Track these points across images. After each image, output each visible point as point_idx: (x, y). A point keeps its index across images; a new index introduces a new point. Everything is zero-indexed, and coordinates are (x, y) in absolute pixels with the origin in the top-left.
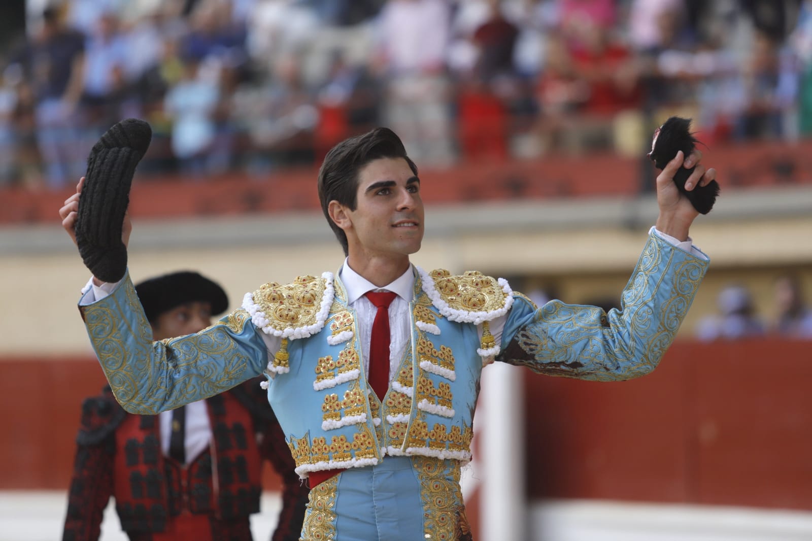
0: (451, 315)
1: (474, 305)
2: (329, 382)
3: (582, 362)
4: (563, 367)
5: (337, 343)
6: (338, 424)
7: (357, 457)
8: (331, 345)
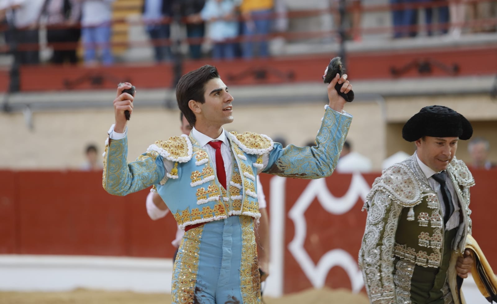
0: (248, 151)
1: (257, 146)
2: (200, 182)
3: (306, 174)
4: (296, 175)
5: (200, 165)
6: (206, 201)
7: (216, 216)
8: (197, 166)
